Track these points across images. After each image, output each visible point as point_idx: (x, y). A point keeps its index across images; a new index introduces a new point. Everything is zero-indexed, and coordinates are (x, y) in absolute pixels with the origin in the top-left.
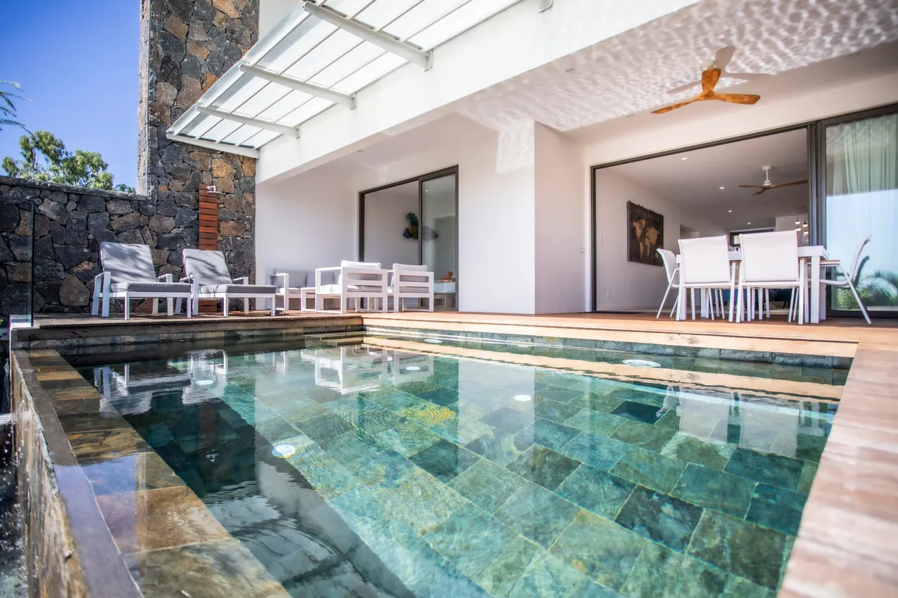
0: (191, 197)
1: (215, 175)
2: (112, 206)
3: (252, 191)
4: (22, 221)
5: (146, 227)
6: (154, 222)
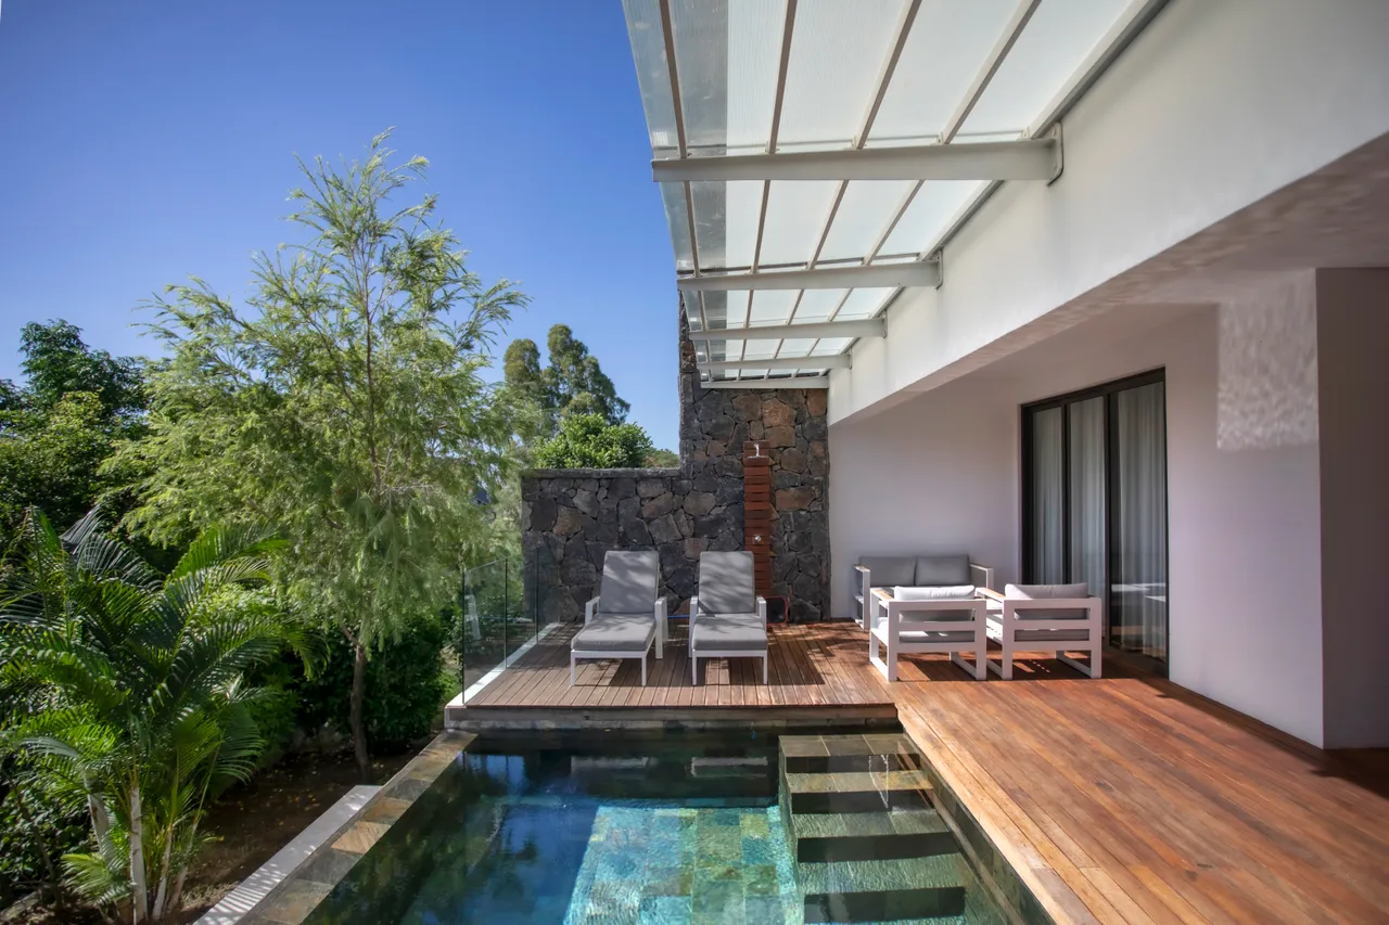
0: (736, 461)
1: (767, 425)
2: (642, 489)
3: (823, 437)
4: (559, 518)
5: (681, 510)
6: (690, 503)
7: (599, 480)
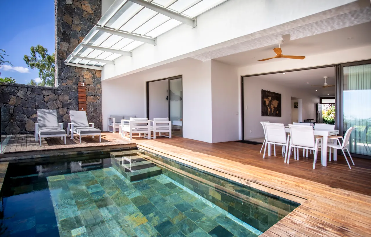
0: (75, 87)
1: (85, 78)
2: (44, 92)
3: (100, 83)
4: (11, 99)
5: (58, 100)
6: (61, 98)
7: (27, 88)
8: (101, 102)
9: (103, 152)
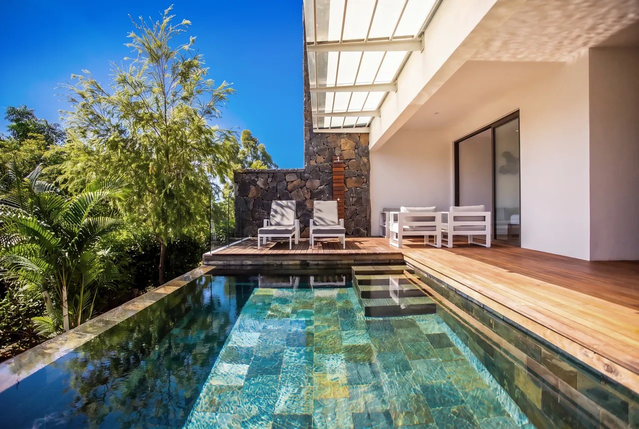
0: (329, 165)
1: (342, 149)
2: (287, 177)
4: (251, 191)
5: (305, 187)
6: (308, 184)
7: (268, 174)
8: (369, 186)
9: (341, 264)
